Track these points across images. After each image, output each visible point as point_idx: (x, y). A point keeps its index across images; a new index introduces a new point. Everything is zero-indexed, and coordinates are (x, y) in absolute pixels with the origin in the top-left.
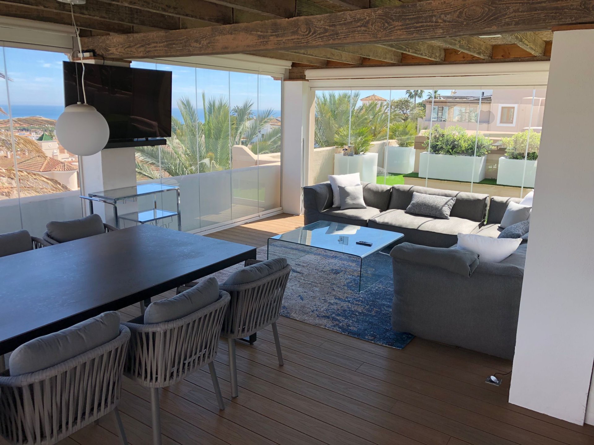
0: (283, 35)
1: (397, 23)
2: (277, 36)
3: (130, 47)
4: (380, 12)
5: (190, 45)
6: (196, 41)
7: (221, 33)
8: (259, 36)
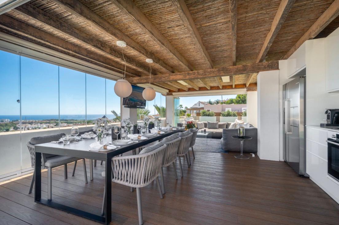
0: (191, 75)
1: (221, 72)
2: (189, 75)
3: (141, 80)
4: (217, 69)
5: (162, 79)
6: (164, 78)
7: (172, 75)
8: (184, 76)
